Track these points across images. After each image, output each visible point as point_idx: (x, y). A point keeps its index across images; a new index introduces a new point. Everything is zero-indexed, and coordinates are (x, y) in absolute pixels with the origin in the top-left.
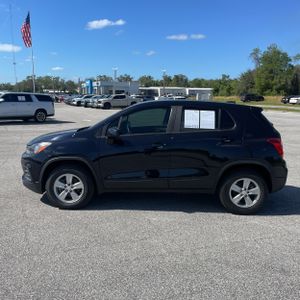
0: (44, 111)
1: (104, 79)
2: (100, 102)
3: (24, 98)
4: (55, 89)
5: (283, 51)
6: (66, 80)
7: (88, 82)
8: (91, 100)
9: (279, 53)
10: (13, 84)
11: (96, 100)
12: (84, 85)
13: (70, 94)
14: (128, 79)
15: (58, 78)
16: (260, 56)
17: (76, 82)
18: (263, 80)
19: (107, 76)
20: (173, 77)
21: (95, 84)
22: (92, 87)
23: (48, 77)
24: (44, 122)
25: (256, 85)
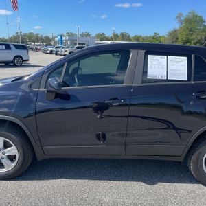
0: (21, 57)
1: (71, 35)
2: (66, 51)
3: (4, 47)
4: (35, 42)
5: (199, 15)
6: (44, 36)
7: (59, 37)
8: (59, 49)
9: (197, 16)
10: (7, 38)
11: (63, 50)
12: (57, 39)
13: (46, 45)
14: (88, 35)
15: (38, 34)
16: (182, 18)
17: (51, 37)
18: (184, 36)
19: (73, 33)
20: (119, 34)
21: (64, 38)
22: (62, 41)
23: (31, 33)
24: (21, 66)
25: (180, 39)
